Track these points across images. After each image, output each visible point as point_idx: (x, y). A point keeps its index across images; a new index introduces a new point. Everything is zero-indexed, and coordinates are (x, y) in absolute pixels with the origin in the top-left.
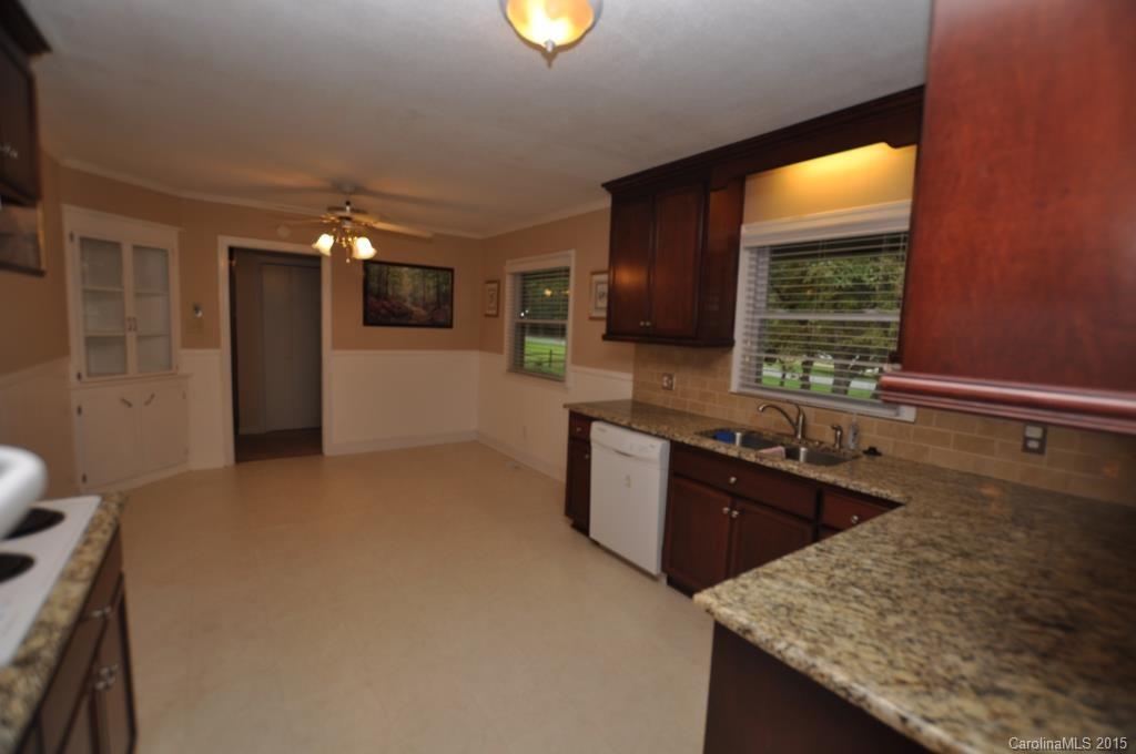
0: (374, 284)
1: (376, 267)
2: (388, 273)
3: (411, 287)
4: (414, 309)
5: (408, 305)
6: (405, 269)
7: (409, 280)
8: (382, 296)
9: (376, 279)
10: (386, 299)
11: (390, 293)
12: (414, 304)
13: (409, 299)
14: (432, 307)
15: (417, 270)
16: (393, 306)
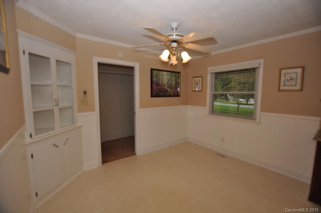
0: (154, 79)
1: (155, 71)
2: (159, 74)
3: (167, 80)
4: (169, 89)
5: (166, 88)
6: (165, 72)
7: (167, 77)
8: (158, 84)
9: (155, 76)
10: (159, 85)
11: (160, 83)
12: (168, 87)
13: (166, 85)
14: (174, 88)
15: (169, 73)
16: (161, 89)
